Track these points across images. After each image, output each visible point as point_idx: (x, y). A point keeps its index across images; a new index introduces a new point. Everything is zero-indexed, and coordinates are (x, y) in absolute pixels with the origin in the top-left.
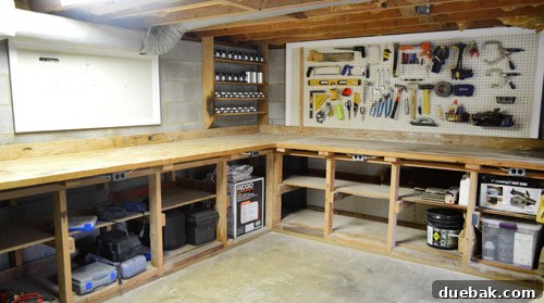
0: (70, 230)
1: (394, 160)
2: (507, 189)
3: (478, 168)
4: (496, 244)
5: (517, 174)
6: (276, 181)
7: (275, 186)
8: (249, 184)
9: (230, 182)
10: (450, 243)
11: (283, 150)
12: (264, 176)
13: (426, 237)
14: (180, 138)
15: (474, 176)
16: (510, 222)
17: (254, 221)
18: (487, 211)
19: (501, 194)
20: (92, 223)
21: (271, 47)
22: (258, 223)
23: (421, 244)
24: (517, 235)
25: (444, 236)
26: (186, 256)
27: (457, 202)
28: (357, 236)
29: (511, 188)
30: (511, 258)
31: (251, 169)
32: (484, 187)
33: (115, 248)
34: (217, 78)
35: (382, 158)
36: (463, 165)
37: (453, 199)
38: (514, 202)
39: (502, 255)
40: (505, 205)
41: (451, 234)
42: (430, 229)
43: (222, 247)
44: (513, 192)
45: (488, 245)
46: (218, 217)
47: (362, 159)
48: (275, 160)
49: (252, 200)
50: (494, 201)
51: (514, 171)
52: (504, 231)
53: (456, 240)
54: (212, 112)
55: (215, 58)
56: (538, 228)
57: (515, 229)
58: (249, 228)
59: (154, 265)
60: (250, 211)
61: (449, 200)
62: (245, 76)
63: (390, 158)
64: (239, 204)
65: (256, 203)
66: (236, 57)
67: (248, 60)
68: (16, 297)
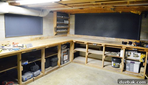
0: (22, 64)
1: (104, 45)
2: (132, 53)
3: (125, 48)
4: (129, 66)
5: (135, 50)
6: (73, 49)
7: (72, 51)
8: (66, 50)
9: (61, 50)
10: (118, 66)
11: (75, 42)
12: (70, 48)
13: (111, 64)
14: (47, 38)
15: (124, 50)
16: (133, 61)
17: (67, 60)
18: (127, 58)
19: (131, 54)
20: (27, 62)
21: (71, 14)
22: (68, 60)
23: (110, 66)
24: (135, 64)
25: (116, 64)
26: (50, 70)
27: (120, 56)
28: (94, 64)
29: (133, 53)
30: (133, 70)
31: (66, 46)
32: (126, 52)
33: (32, 68)
34: (57, 22)
35: (101, 45)
36: (122, 47)
37: (119, 55)
38: (134, 56)
39: (131, 69)
40: (132, 57)
41: (118, 64)
42: (113, 62)
43: (59, 67)
44: (134, 54)
45: (127, 67)
46: (58, 59)
47: (96, 45)
48: (72, 44)
49: (66, 54)
50: (129, 56)
51: (134, 49)
52: (131, 63)
53: (119, 65)
54: (56, 31)
55: (57, 17)
56: (140, 63)
57: (134, 63)
58: (65, 62)
59: (42, 72)
60: (66, 57)
61: (118, 55)
62: (64, 22)
63: (103, 45)
64: (63, 56)
65: (67, 55)
66: (62, 17)
67: (65, 18)
68: (7, 83)
